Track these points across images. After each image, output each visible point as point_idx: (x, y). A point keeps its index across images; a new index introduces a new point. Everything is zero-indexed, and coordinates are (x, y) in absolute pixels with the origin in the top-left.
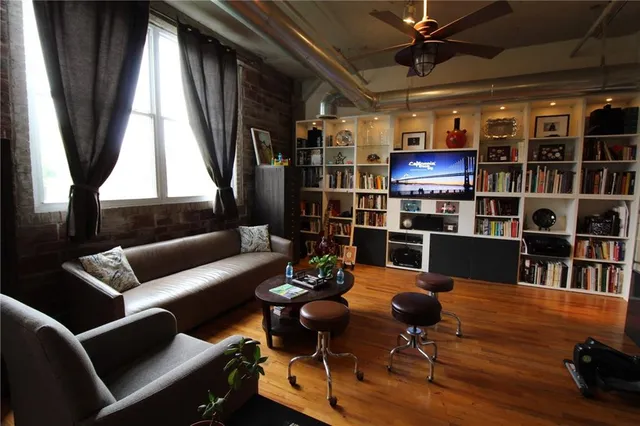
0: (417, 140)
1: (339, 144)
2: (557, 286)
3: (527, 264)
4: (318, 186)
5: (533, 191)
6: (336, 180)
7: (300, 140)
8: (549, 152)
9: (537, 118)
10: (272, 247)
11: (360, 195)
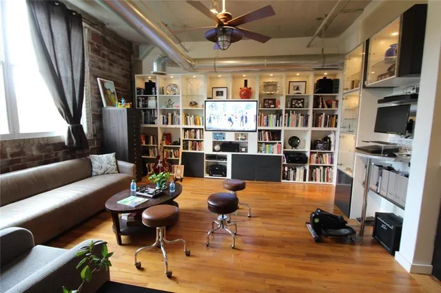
0: (222, 92)
1: (169, 93)
2: (301, 181)
3: (286, 169)
4: (154, 123)
5: (288, 126)
6: (167, 119)
7: (139, 89)
8: (296, 103)
9: (290, 82)
10: (118, 170)
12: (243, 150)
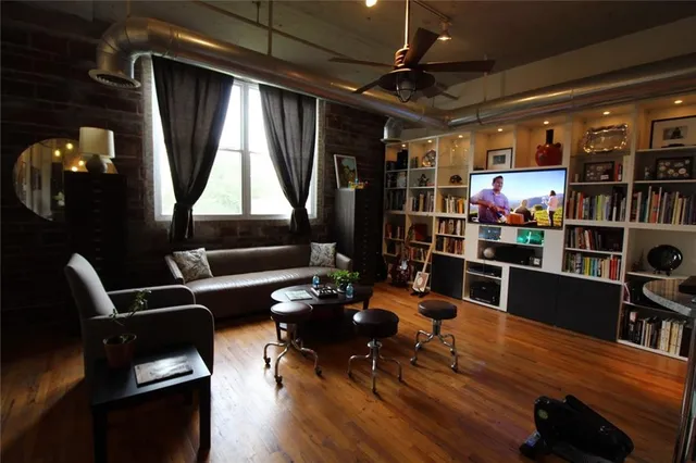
0: (503, 157)
1: (426, 165)
2: (675, 353)
3: (633, 317)
4: (401, 209)
5: (642, 220)
6: (418, 202)
7: (389, 163)
8: (668, 168)
9: (653, 122)
10: (336, 264)
11: (441, 219)
12: (536, 262)
